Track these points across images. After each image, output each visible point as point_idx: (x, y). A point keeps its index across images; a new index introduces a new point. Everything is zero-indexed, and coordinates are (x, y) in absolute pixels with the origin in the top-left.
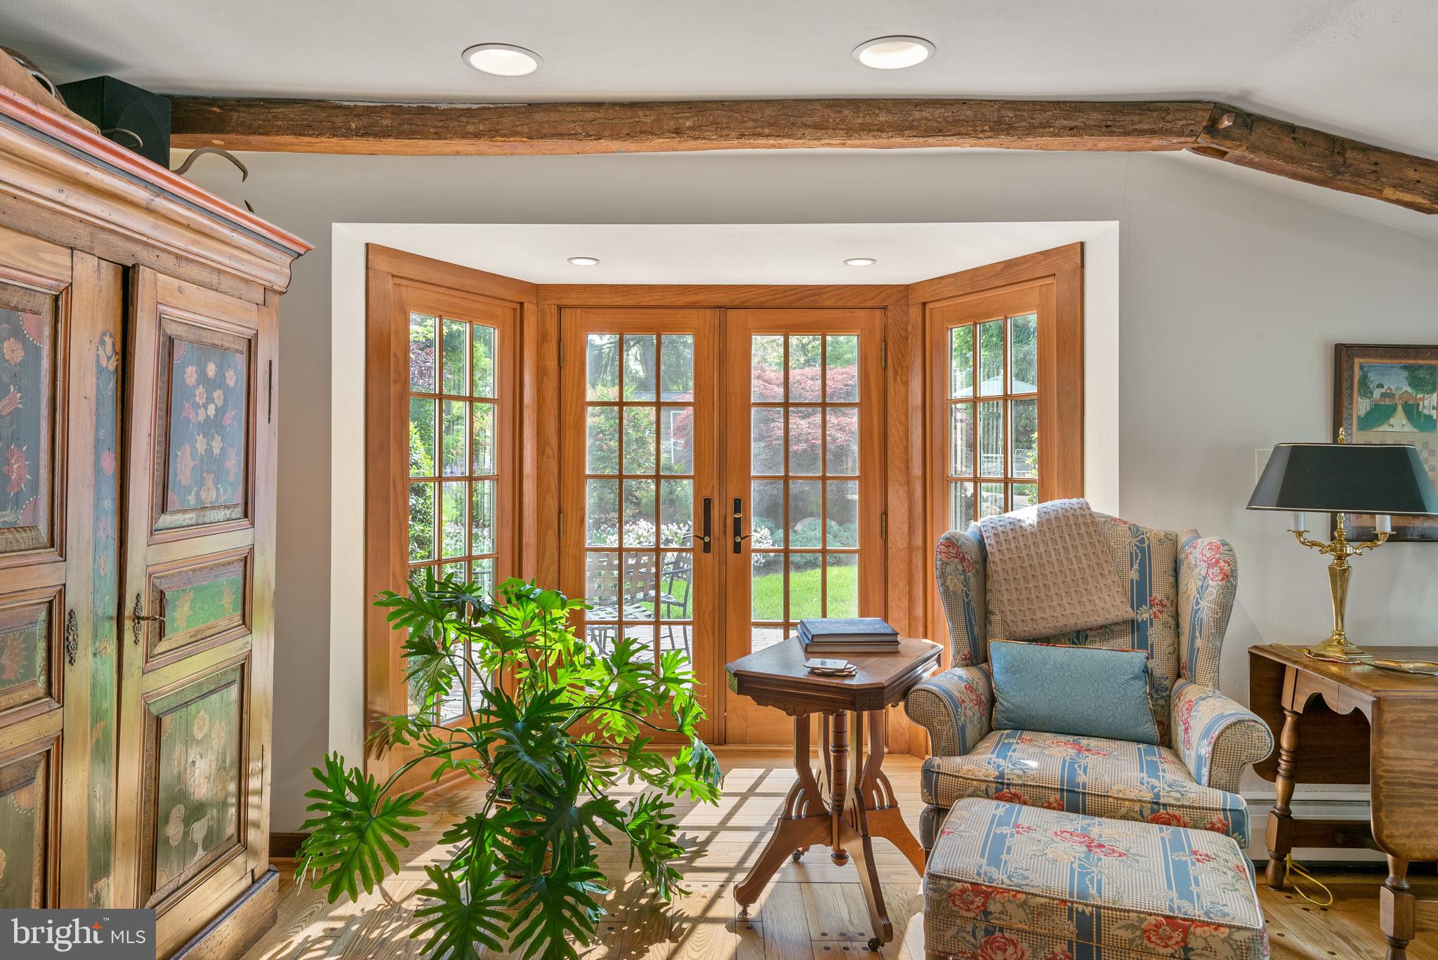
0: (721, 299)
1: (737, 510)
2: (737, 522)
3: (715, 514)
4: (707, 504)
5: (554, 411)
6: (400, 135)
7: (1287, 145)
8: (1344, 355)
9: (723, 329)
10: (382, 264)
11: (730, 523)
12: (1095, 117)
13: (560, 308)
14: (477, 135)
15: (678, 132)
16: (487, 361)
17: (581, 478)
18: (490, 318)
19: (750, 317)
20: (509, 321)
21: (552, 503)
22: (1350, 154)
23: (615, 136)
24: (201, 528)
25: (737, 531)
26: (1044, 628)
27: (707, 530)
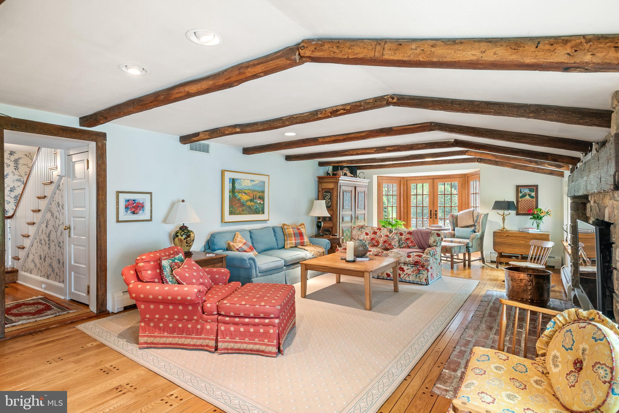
0: (433, 178)
1: (436, 212)
2: (436, 214)
3: (432, 212)
4: (431, 211)
5: (406, 196)
6: (380, 168)
7: (489, 162)
8: (518, 187)
9: (433, 182)
10: (379, 178)
11: (435, 214)
12: (461, 161)
13: (407, 180)
14: (388, 167)
15: (410, 166)
16: (395, 188)
17: (410, 207)
18: (395, 183)
19: (438, 180)
20: (399, 183)
21: (406, 211)
22: (498, 163)
23: (403, 166)
24: (360, 210)
25: (436, 215)
26: (463, 226)
27: (431, 215)
